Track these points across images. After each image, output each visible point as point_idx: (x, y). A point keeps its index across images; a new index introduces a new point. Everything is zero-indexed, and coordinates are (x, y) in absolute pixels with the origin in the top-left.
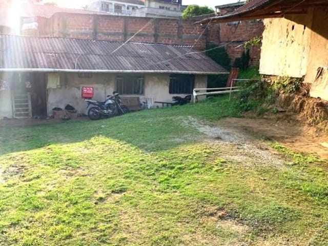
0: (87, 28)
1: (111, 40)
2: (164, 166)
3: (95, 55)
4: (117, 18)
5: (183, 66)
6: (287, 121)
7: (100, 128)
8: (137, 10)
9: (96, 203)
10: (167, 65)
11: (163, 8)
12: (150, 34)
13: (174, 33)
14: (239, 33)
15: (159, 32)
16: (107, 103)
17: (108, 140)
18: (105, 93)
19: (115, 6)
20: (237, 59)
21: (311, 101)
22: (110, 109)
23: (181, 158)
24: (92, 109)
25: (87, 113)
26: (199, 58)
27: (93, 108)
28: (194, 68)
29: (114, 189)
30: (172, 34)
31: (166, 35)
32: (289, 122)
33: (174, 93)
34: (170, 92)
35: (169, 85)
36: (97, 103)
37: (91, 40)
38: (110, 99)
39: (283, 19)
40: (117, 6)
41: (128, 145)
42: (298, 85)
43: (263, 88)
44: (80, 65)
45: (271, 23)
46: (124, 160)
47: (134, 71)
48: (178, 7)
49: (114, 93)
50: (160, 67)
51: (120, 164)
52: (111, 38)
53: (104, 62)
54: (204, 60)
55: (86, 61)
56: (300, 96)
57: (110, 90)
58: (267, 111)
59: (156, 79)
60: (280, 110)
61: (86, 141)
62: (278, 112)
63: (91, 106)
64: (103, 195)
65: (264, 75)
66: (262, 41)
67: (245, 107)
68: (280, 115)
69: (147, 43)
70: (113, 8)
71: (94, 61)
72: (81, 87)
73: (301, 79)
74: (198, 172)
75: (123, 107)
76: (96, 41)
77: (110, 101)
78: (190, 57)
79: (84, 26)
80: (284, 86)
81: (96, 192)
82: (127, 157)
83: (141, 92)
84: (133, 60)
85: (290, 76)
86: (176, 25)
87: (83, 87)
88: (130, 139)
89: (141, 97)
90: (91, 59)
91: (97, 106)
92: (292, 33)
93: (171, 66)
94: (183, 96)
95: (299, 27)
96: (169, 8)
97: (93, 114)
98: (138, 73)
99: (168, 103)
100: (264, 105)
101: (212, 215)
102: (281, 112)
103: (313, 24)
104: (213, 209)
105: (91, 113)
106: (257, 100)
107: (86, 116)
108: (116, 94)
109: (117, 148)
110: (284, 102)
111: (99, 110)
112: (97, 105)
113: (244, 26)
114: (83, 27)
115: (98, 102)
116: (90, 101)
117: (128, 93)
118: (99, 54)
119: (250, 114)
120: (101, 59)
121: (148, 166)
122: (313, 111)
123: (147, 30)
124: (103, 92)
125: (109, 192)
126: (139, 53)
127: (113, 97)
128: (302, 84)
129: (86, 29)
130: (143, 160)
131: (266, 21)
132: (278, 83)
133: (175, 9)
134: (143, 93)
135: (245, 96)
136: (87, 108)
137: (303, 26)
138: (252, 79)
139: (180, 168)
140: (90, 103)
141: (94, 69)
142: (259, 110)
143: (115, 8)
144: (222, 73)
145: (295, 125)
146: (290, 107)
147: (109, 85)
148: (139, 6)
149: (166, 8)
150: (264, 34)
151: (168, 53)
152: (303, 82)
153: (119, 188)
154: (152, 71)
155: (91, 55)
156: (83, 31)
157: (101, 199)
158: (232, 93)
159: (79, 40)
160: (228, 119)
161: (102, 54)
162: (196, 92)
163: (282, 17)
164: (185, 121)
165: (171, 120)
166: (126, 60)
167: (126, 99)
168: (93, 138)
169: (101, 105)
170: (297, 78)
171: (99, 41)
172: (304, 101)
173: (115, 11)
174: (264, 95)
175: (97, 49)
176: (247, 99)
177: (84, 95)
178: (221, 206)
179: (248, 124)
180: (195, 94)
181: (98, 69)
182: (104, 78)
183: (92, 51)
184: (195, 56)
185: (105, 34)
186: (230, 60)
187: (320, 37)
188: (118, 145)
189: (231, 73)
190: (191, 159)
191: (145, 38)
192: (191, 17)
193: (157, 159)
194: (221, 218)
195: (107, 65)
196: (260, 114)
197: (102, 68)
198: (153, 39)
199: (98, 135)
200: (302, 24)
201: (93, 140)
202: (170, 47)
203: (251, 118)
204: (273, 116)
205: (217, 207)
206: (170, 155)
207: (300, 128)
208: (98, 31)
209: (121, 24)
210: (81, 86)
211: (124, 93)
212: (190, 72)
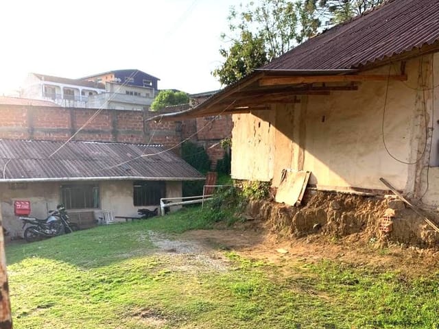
0: (20, 123)
1: (55, 139)
2: (102, 281)
3: (31, 159)
4: (60, 111)
5: (149, 171)
6: (253, 230)
7: (36, 250)
8: (95, 97)
9: (18, 317)
10: (127, 170)
11: (131, 93)
12: (107, 130)
13: (139, 128)
14: (219, 129)
15: (118, 128)
16: (49, 221)
17: (42, 261)
18: (47, 208)
19: (64, 90)
20: (218, 161)
21: (276, 207)
22: (54, 228)
23: (123, 272)
24: (30, 229)
25: (23, 236)
26: (170, 160)
27: (31, 227)
28: (162, 173)
29: (40, 305)
30: (136, 130)
31: (129, 132)
32: (255, 231)
33: (140, 205)
34: (135, 204)
35: (132, 194)
36: (35, 222)
37: (25, 140)
38: (53, 215)
39: (250, 115)
40: (67, 90)
41: (65, 264)
42: (267, 190)
43: (234, 195)
44: (10, 173)
45: (239, 119)
46: (57, 278)
47: (84, 178)
48: (152, 92)
49: (58, 207)
50: (117, 172)
51: (52, 283)
52: (54, 137)
53: (43, 168)
54: (177, 162)
55: (18, 167)
56: (269, 202)
57: (54, 204)
58: (237, 220)
59: (115, 188)
60: (248, 219)
61: (16, 264)
62: (246, 220)
63: (29, 225)
64: (27, 311)
65: (236, 180)
66: (232, 140)
67: (216, 218)
68: (248, 224)
69: (101, 142)
70: (62, 93)
71: (29, 166)
72: (14, 202)
73: (269, 183)
74: (137, 283)
75: (72, 225)
76: (32, 141)
77: (53, 218)
78: (158, 159)
79: (14, 121)
80: (254, 192)
81: (19, 308)
82: (61, 276)
83: (95, 205)
84: (82, 165)
85: (259, 180)
86: (140, 119)
87: (16, 202)
88: (69, 258)
89: (96, 211)
90: (24, 165)
91: (36, 226)
92: (259, 131)
93: (134, 171)
94: (151, 208)
95: (265, 124)
96: (139, 94)
97: (31, 236)
98: (88, 181)
99: (133, 218)
100: (235, 214)
101: (136, 315)
102: (250, 220)
103: (276, 120)
104: (137, 310)
105: (29, 234)
106: (229, 209)
107: (22, 239)
108: (61, 208)
109: (52, 268)
110: (254, 209)
111: (39, 230)
112: (36, 224)
113: (224, 120)
114: (13, 123)
115: (37, 220)
116: (26, 218)
117: (78, 207)
118: (36, 158)
119: (220, 225)
120: (39, 164)
121: (84, 282)
122: (277, 218)
123: (103, 125)
124: (44, 206)
125: (35, 307)
126: (91, 155)
127: (57, 212)
128: (270, 188)
129: (19, 125)
130: (79, 277)
131: (235, 117)
132: (249, 188)
133: (147, 94)
134: (98, 207)
135: (217, 205)
136: (23, 228)
137: (268, 123)
138: (227, 185)
139: (119, 282)
140: (26, 221)
141: (30, 178)
142: (229, 220)
143: (65, 93)
144: (197, 179)
145: (260, 233)
146: (259, 215)
147: (51, 197)
148: (99, 91)
149: (136, 94)
150: (234, 132)
151: (129, 155)
152: (272, 186)
153: (46, 304)
154: (108, 178)
155: (25, 160)
156: (14, 127)
157: (25, 314)
158: (204, 202)
159: (8, 139)
160: (194, 232)
161: (41, 158)
162: (165, 202)
163: (249, 112)
164: (143, 237)
165: (126, 235)
166: (72, 165)
167: (76, 215)
168: (25, 260)
169: (41, 223)
170: (266, 182)
171: (37, 141)
172: (271, 207)
173: (65, 98)
174: (236, 203)
175: (34, 152)
176: (219, 208)
177: (17, 212)
178: (146, 306)
179: (214, 235)
180: (163, 205)
181: (35, 177)
182: (44, 189)
183: (27, 154)
184: (165, 158)
185: (46, 132)
186: (211, 162)
187: (283, 136)
188: (53, 264)
189: (207, 178)
190: (134, 272)
191: (100, 135)
192: (164, 107)
193: (96, 274)
194: (143, 316)
195: (48, 172)
196: (230, 225)
197: (40, 177)
198: (111, 138)
199: (31, 257)
200: (267, 121)
201: (24, 262)
202: (132, 146)
203: (219, 229)
204: (241, 226)
205: (142, 308)
206: (112, 269)
207: (264, 236)
208: (35, 127)
209: (67, 118)
210: (14, 199)
211: (73, 207)
212: (158, 178)
